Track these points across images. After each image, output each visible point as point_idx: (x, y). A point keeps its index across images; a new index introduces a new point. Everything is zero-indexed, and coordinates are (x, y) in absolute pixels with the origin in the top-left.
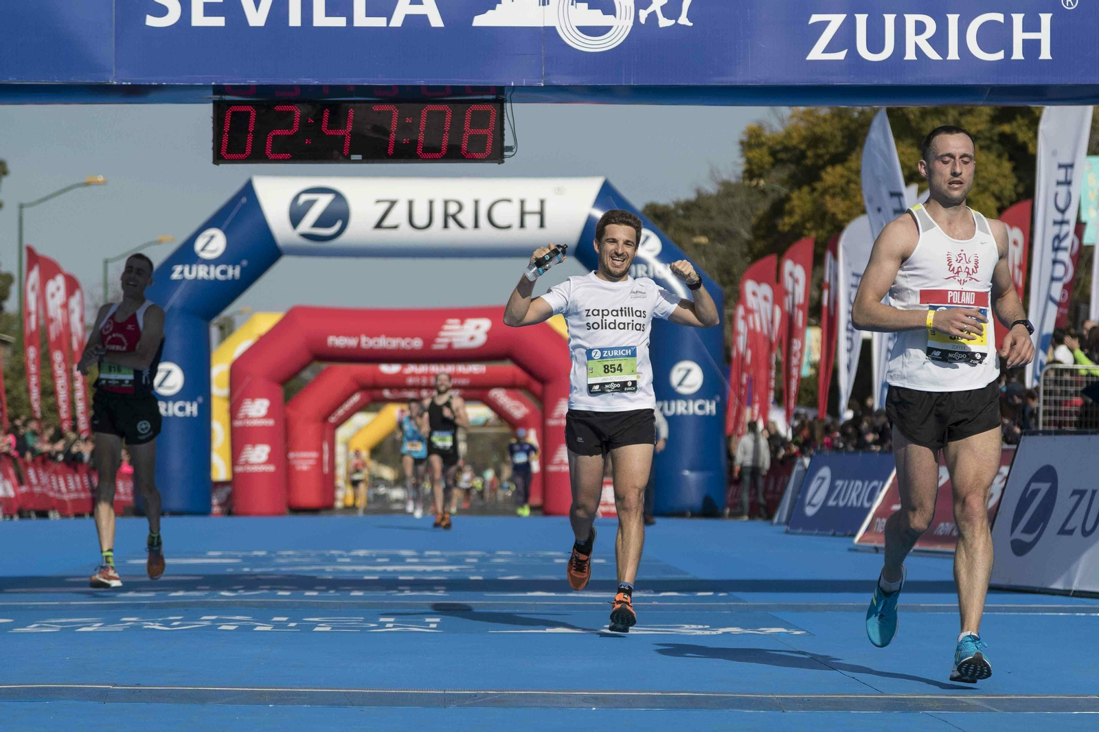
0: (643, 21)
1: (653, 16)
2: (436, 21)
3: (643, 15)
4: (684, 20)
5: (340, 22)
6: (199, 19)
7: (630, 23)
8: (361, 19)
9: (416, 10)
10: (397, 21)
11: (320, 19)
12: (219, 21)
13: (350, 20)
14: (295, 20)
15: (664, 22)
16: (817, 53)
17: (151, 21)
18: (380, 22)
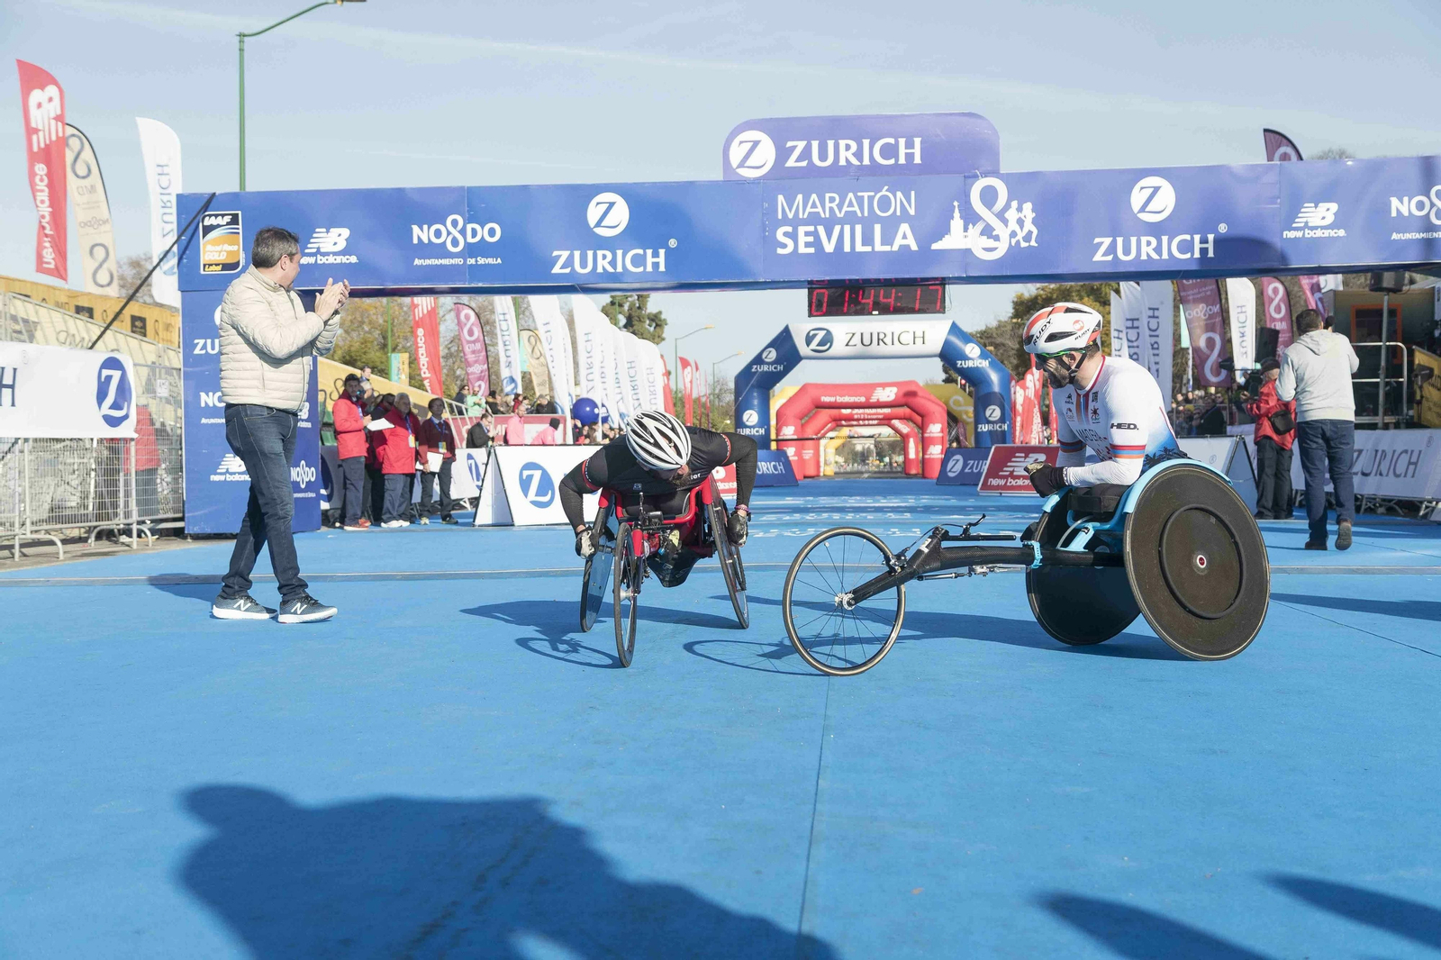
0: (1013, 244)
1: (1018, 242)
2: (914, 247)
3: (1013, 241)
4: (1033, 243)
5: (868, 249)
6: (802, 250)
7: (1007, 246)
8: (879, 247)
9: (905, 242)
10: (895, 248)
11: (859, 248)
12: (812, 250)
13: (873, 248)
14: (847, 248)
15: (1024, 244)
16: (1098, 257)
17: (780, 251)
18: (887, 248)
